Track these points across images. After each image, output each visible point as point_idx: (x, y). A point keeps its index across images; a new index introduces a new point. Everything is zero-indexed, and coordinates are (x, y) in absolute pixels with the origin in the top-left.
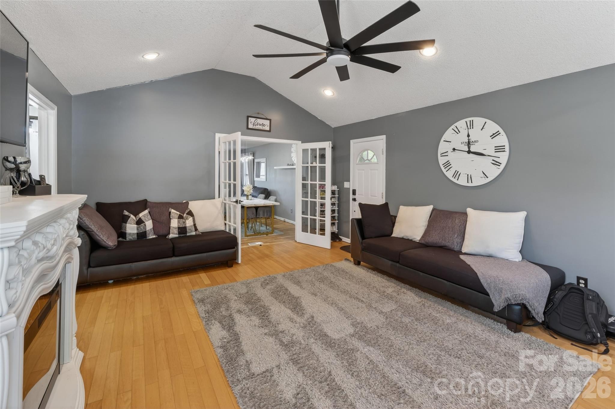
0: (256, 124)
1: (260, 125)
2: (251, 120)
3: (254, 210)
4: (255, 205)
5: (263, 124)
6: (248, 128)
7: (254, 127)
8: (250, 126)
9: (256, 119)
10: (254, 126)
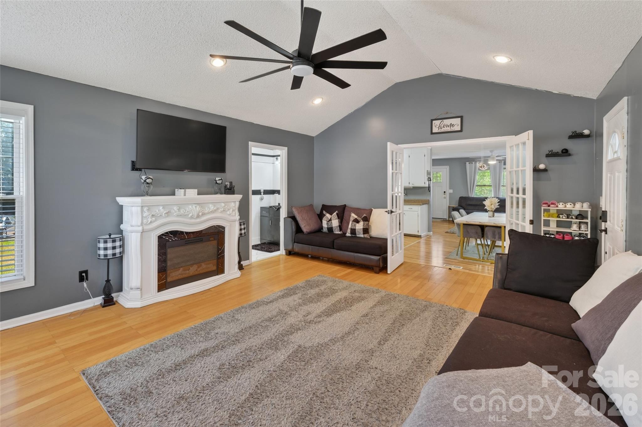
0: (442, 126)
1: (447, 126)
2: (436, 123)
3: (479, 230)
4: (480, 222)
5: (451, 124)
6: (432, 133)
7: (440, 131)
8: (435, 130)
9: (442, 120)
10: (440, 129)
